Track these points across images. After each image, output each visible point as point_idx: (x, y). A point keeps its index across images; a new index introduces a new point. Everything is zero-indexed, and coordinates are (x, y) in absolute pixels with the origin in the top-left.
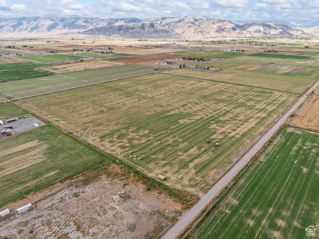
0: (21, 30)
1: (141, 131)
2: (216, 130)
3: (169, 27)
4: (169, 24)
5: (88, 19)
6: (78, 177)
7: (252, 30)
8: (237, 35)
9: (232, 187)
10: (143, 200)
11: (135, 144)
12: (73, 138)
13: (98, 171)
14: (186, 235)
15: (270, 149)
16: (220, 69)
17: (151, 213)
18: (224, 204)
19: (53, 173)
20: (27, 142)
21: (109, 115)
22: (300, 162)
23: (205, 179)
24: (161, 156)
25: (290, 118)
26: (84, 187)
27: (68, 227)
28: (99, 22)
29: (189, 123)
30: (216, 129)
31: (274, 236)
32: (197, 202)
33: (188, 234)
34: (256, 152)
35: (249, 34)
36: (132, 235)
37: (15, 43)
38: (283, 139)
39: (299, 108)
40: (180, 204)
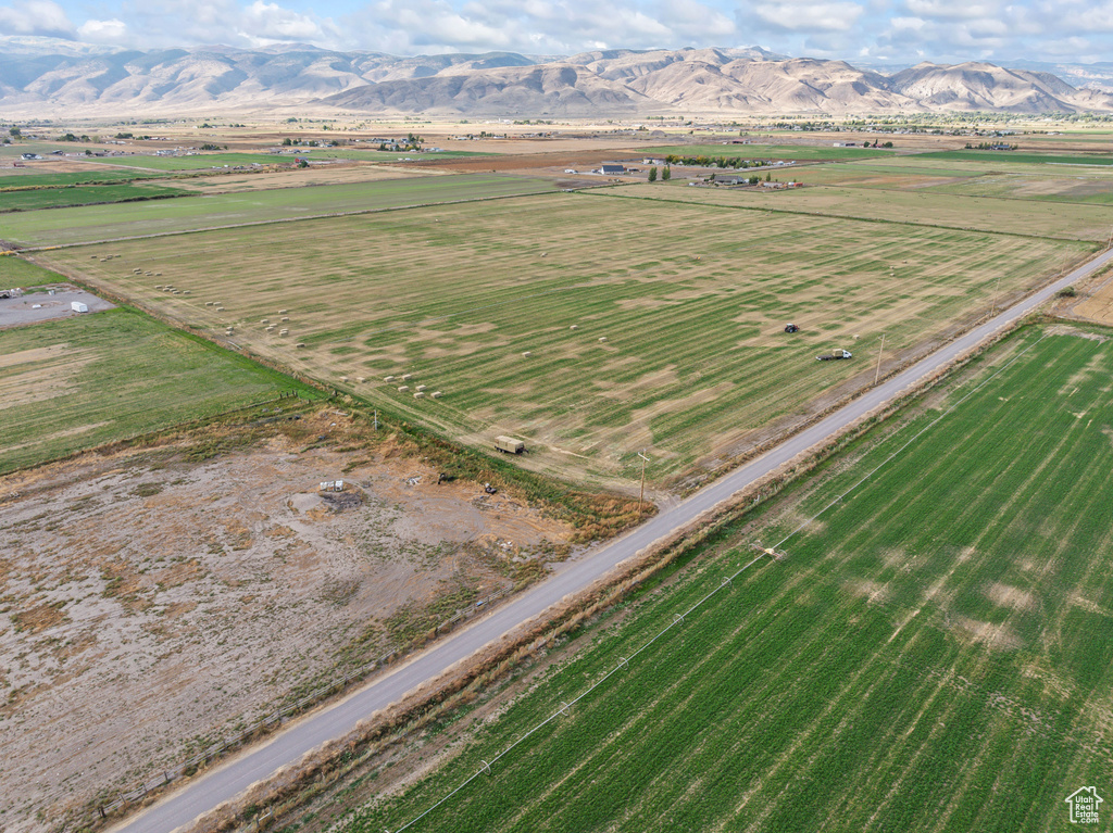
0: (118, 95)
1: (465, 326)
2: (760, 326)
3: (629, 81)
4: (627, 72)
5: (347, 58)
6: (177, 438)
7: (924, 93)
8: (869, 109)
9: (799, 481)
10: (417, 509)
11: (432, 358)
12: (201, 340)
13: (262, 424)
14: (572, 623)
15: (972, 378)
16: (800, 185)
17: (439, 551)
18: (761, 530)
19: (82, 429)
20: (23, 349)
21: (358, 286)
22: (1098, 417)
23: (692, 454)
24: (524, 389)
25: (1059, 300)
26: (188, 470)
27: (73, 584)
28: (386, 68)
29: (655, 308)
30: (759, 323)
31: (975, 638)
32: (642, 520)
33: (584, 619)
34: (913, 385)
35: (914, 105)
36: (335, 616)
37: (96, 131)
38: (1027, 353)
39: (1094, 277)
40: (569, 525)
